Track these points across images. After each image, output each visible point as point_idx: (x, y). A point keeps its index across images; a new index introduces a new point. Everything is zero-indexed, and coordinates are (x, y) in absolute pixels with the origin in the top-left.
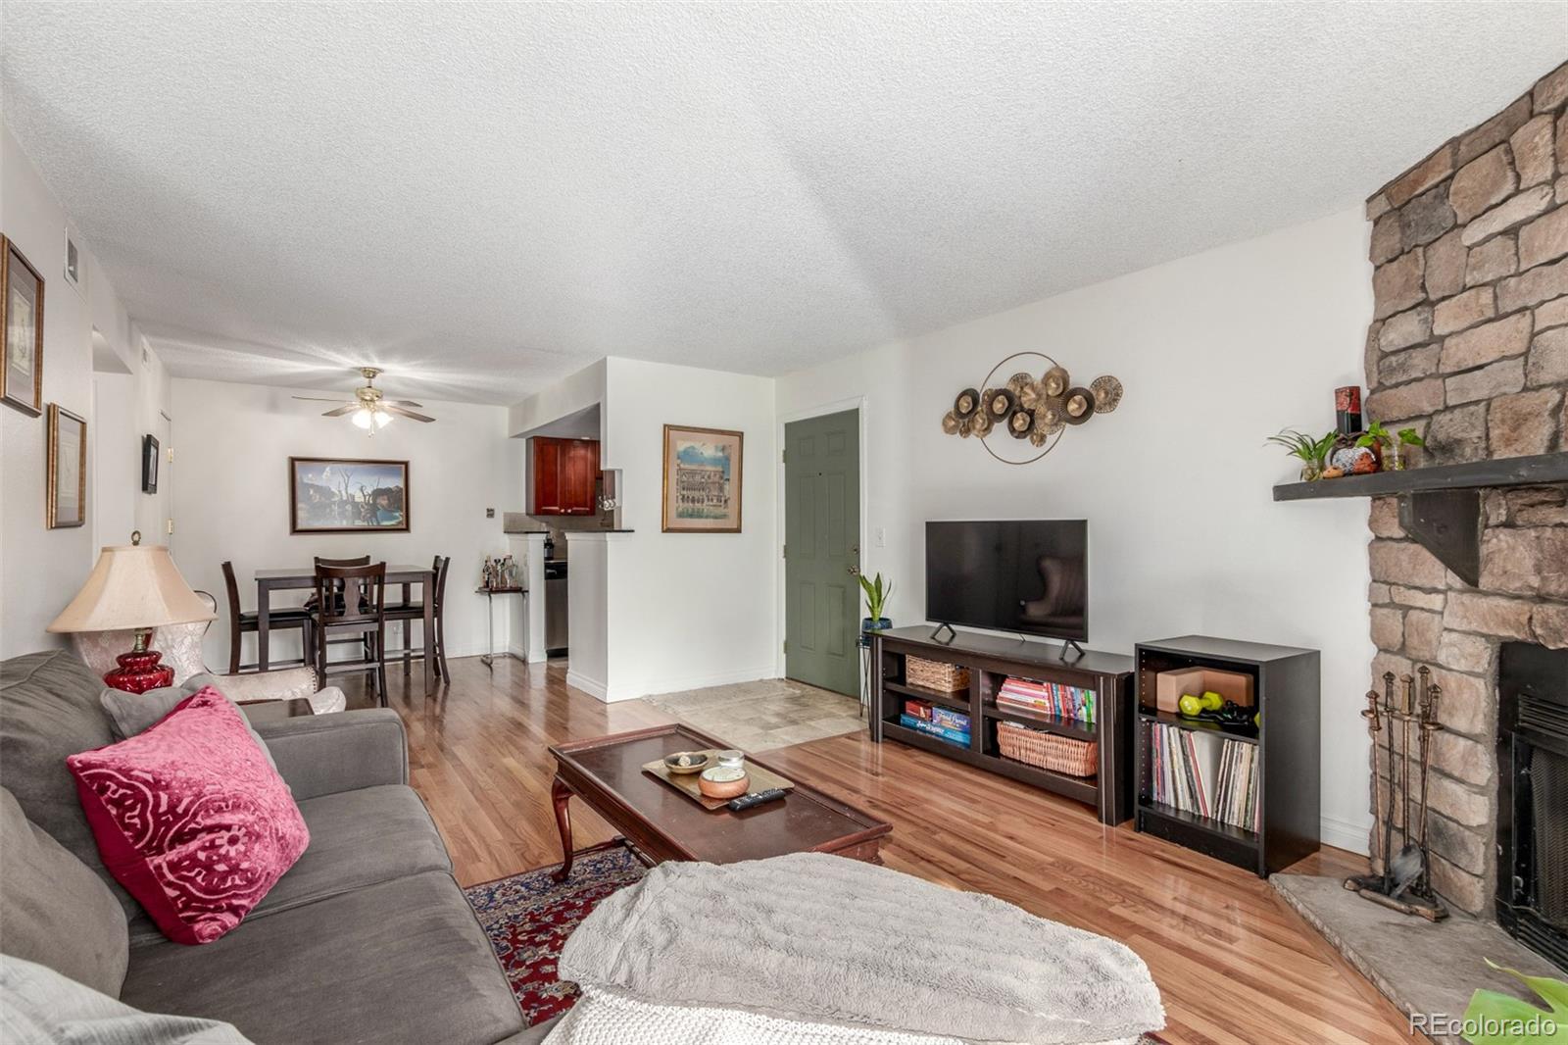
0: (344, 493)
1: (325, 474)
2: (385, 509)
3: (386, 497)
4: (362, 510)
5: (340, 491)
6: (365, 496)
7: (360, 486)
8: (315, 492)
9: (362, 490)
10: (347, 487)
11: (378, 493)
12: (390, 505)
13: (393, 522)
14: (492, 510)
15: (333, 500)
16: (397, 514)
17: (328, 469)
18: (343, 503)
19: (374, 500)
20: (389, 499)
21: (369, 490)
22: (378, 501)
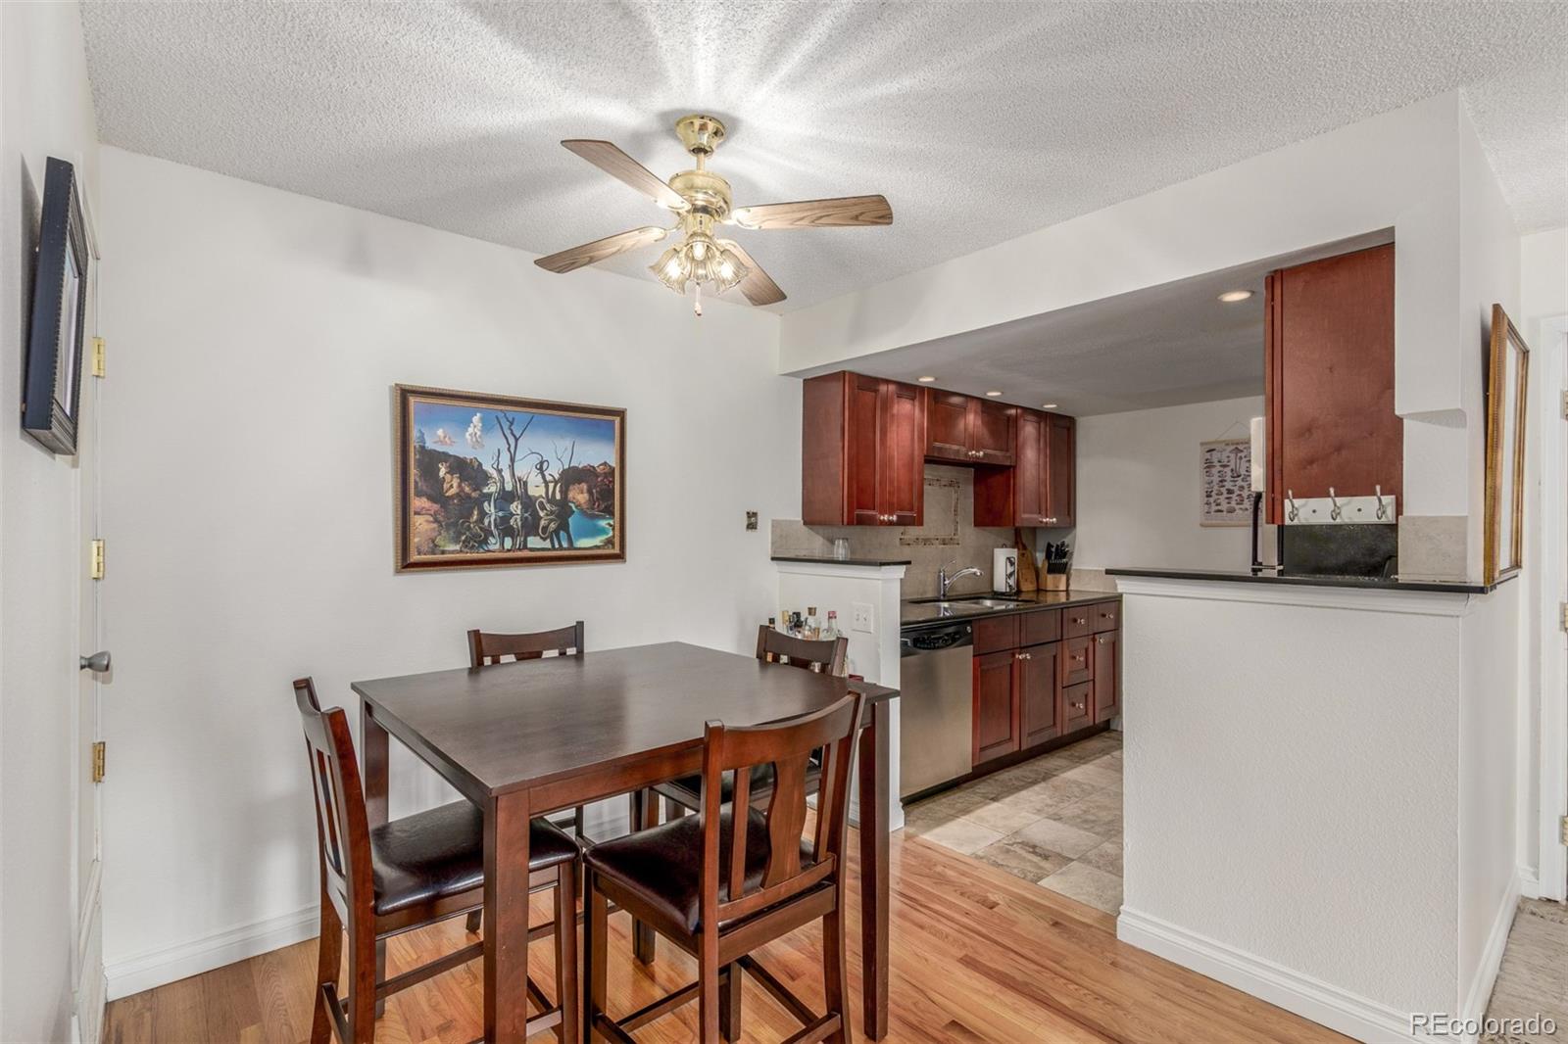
0: (507, 474)
1: (471, 430)
2: (583, 512)
3: (584, 486)
4: (542, 514)
5: (500, 471)
6: (546, 483)
7: (536, 460)
8: (451, 472)
9: (541, 470)
10: (512, 460)
11: (573, 476)
12: (592, 501)
13: (597, 541)
14: (755, 514)
15: (486, 490)
16: (603, 523)
17: (476, 419)
18: (505, 497)
19: (564, 492)
20: (590, 492)
21: (554, 471)
22: (571, 495)
